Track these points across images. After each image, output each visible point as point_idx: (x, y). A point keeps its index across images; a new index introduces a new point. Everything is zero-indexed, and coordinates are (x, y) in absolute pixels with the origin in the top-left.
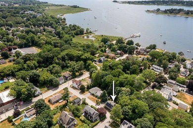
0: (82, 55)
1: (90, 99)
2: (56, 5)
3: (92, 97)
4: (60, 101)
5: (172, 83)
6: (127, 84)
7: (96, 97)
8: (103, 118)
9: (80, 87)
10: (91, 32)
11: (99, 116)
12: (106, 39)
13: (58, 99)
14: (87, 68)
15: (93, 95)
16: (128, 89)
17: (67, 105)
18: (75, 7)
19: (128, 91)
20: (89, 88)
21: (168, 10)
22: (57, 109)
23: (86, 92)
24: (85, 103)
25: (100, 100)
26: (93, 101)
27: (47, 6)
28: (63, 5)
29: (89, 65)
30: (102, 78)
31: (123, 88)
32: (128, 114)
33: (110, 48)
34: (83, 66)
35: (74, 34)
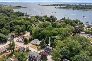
0: (24, 22)
1: (32, 47)
2: (8, 6)
3: (34, 46)
4: (7, 52)
5: (83, 33)
6: (58, 34)
7: (37, 45)
8: (45, 59)
9: (23, 40)
10: (28, 15)
11: (42, 58)
12: (38, 17)
13: (5, 50)
14: (28, 30)
15: (34, 44)
16: (60, 37)
17: (13, 54)
18: (19, 6)
19: (60, 38)
20: (30, 40)
21: (65, 7)
22: (4, 57)
23: (29, 43)
24: (28, 51)
25: (40, 47)
26: (34, 48)
27: (3, 6)
28: (12, 6)
29: (29, 27)
30: (40, 32)
31: (56, 37)
32: (66, 53)
33: (40, 20)
34: (25, 28)
35: (18, 16)
